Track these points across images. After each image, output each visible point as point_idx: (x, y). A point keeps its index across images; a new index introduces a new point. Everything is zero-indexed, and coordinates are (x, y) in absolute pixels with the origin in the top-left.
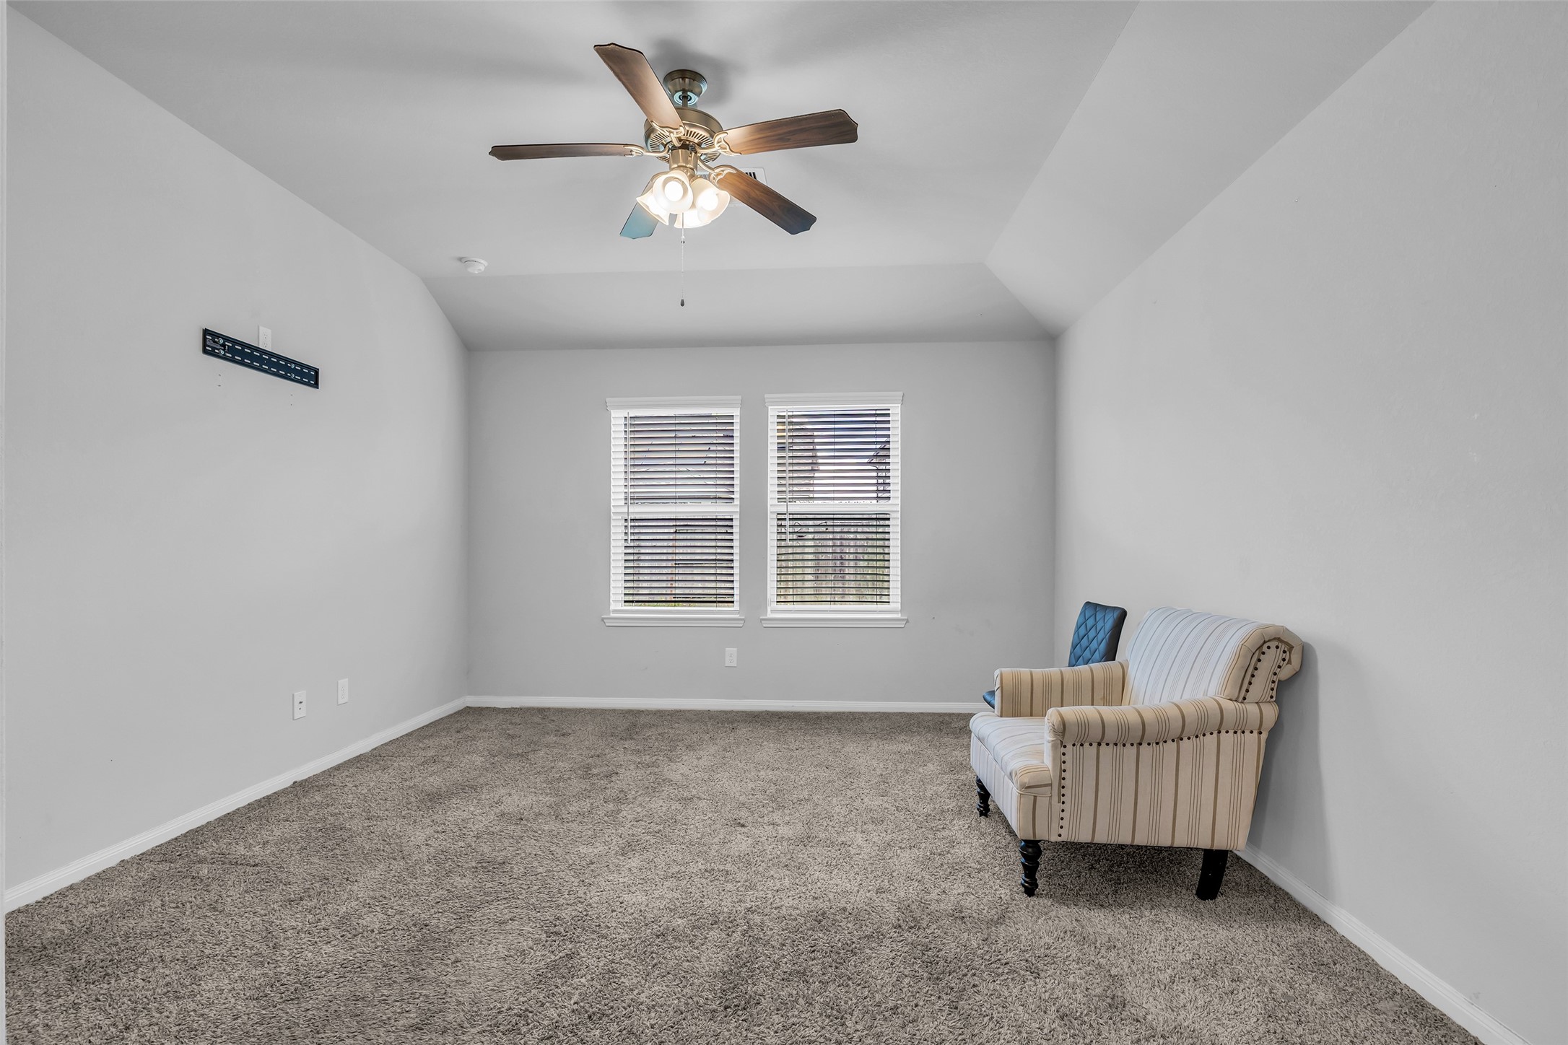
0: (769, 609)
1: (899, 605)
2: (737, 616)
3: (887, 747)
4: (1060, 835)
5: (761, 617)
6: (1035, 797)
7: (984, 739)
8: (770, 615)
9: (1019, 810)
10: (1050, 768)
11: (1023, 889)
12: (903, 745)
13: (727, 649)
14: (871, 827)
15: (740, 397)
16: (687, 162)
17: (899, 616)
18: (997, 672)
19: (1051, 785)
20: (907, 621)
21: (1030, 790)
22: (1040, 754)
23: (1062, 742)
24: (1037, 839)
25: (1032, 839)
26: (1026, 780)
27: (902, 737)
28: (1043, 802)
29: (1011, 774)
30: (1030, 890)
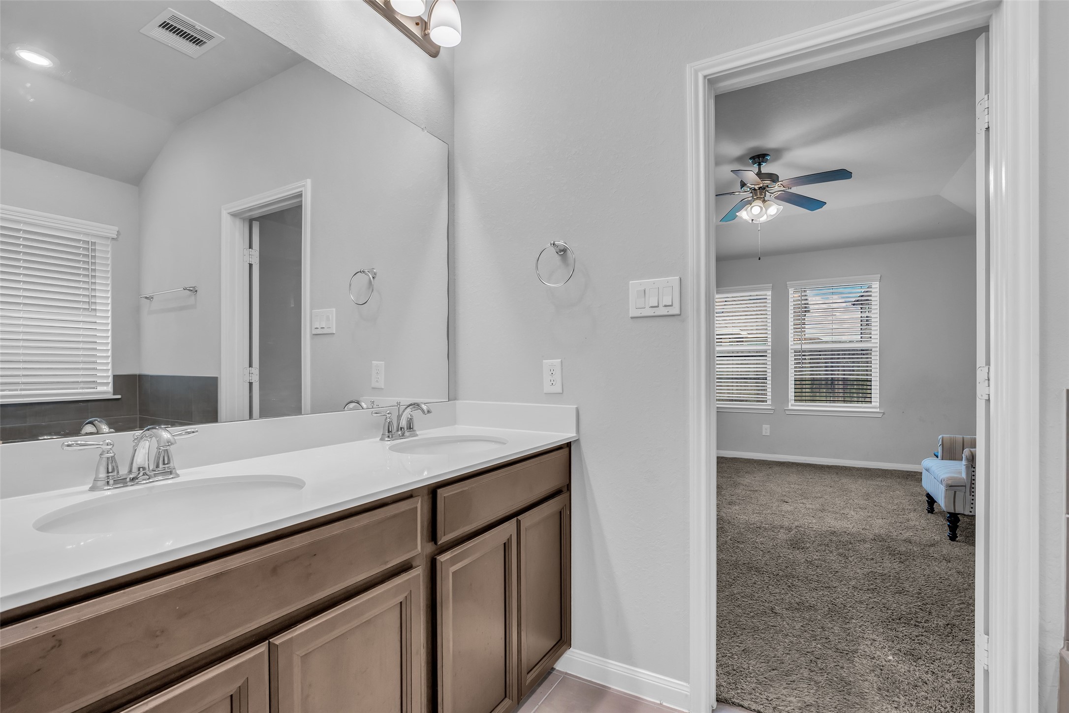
0: (790, 404)
1: (878, 404)
2: (770, 407)
3: (869, 482)
4: (971, 512)
5: (785, 409)
6: (955, 492)
7: (929, 469)
8: (790, 407)
9: (945, 497)
10: (965, 478)
11: (948, 538)
12: (880, 482)
13: (764, 425)
14: (859, 510)
15: (771, 285)
16: (761, 195)
17: (878, 410)
18: (941, 436)
19: (965, 486)
20: (884, 413)
21: (952, 488)
22: (960, 473)
23: (972, 466)
24: (957, 512)
25: (953, 512)
26: (950, 482)
27: (879, 479)
28: (959, 495)
29: (941, 481)
30: (953, 538)
